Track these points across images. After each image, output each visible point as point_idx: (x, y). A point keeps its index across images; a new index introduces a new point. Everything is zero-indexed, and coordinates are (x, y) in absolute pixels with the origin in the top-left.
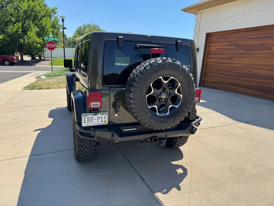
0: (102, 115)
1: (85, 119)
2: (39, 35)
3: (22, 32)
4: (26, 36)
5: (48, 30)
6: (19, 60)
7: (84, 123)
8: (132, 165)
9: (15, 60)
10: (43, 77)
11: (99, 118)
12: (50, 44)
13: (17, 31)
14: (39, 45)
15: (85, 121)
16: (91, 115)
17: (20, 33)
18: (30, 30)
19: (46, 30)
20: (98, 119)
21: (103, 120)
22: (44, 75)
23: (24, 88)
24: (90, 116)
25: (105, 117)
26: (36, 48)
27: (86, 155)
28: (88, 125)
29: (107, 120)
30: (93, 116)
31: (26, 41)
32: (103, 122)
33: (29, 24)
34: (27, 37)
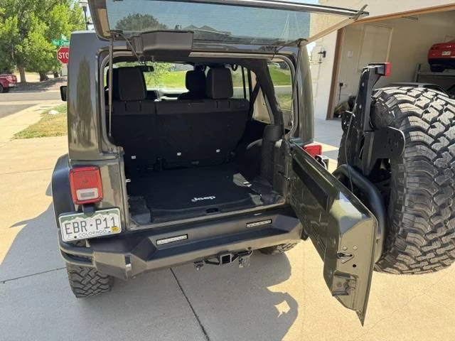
0: (105, 216)
1: (68, 226)
2: (49, 37)
3: (20, 32)
4: (26, 40)
5: (63, 27)
6: (16, 83)
7: (67, 233)
8: (187, 298)
9: (9, 82)
10: (54, 112)
11: (98, 222)
12: (64, 53)
13: (10, 33)
14: (51, 55)
15: (69, 231)
16: (79, 216)
17: (16, 36)
18: (32, 28)
19: (61, 28)
20: (97, 224)
21: (110, 224)
22: (55, 109)
23: (15, 135)
24: (79, 219)
25: (113, 219)
26: (45, 60)
27: (90, 282)
28: (75, 237)
29: (118, 224)
30: (84, 218)
31: (28, 48)
32: (110, 230)
33: (30, 18)
34: (29, 41)
